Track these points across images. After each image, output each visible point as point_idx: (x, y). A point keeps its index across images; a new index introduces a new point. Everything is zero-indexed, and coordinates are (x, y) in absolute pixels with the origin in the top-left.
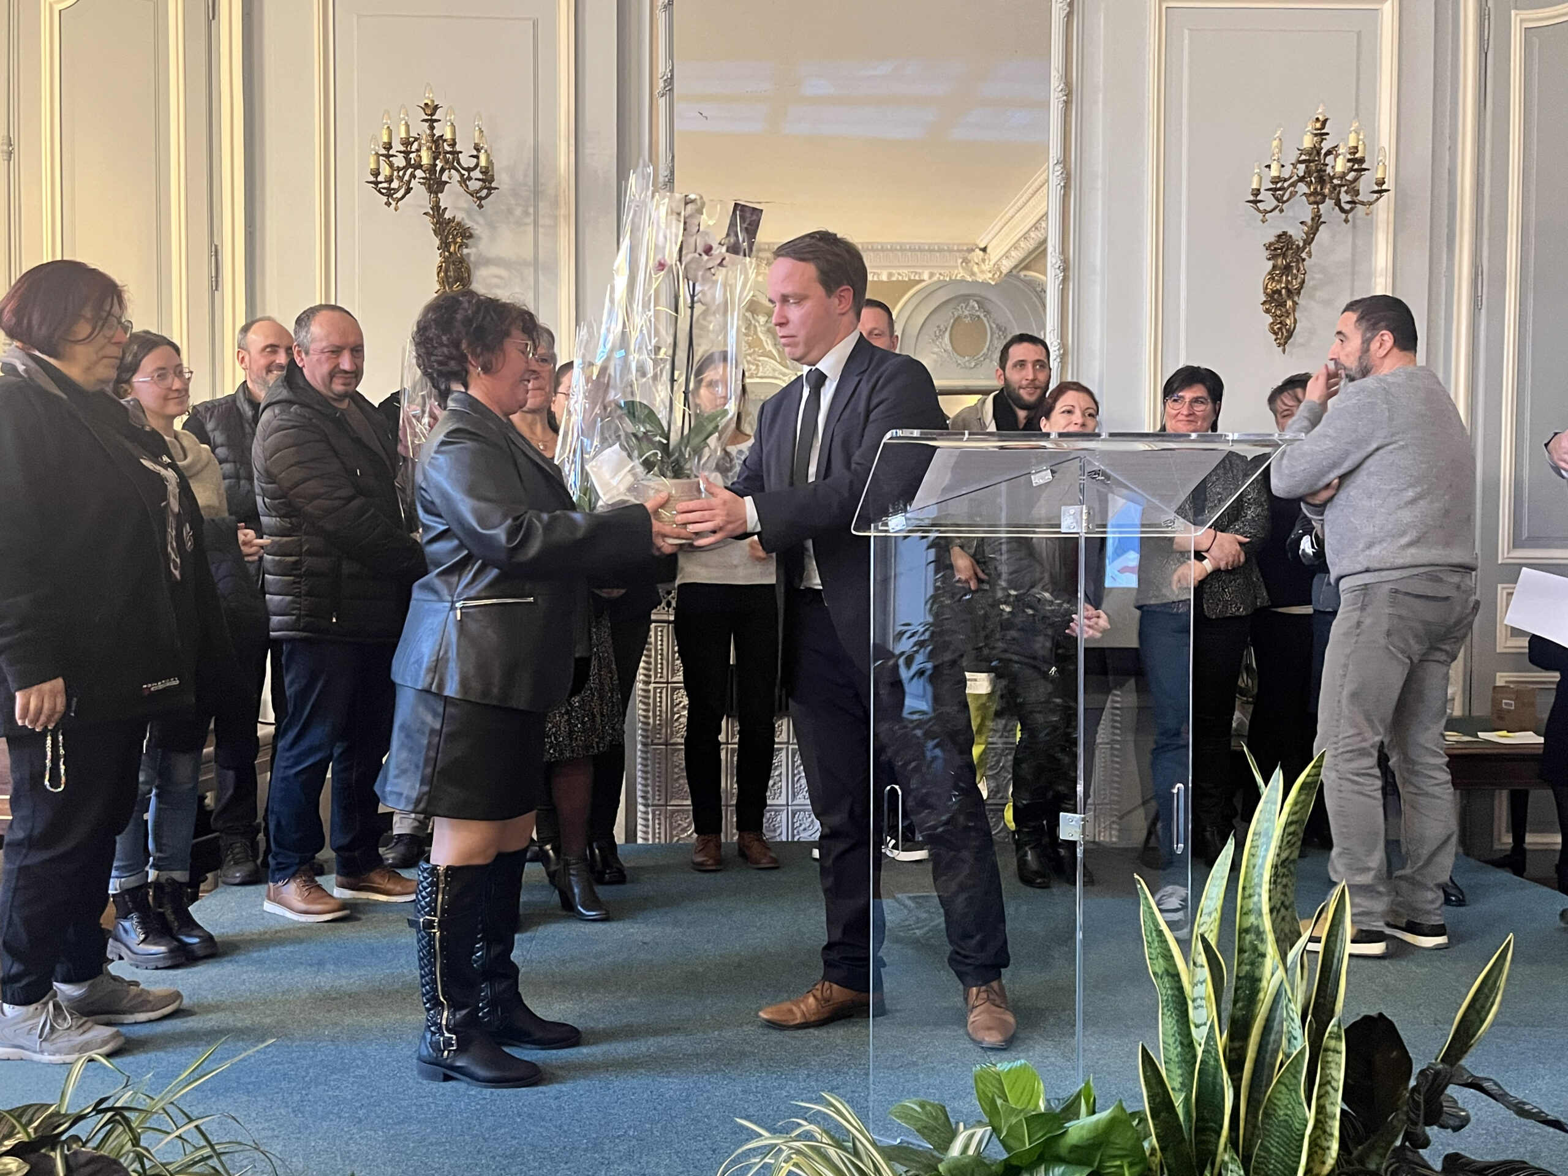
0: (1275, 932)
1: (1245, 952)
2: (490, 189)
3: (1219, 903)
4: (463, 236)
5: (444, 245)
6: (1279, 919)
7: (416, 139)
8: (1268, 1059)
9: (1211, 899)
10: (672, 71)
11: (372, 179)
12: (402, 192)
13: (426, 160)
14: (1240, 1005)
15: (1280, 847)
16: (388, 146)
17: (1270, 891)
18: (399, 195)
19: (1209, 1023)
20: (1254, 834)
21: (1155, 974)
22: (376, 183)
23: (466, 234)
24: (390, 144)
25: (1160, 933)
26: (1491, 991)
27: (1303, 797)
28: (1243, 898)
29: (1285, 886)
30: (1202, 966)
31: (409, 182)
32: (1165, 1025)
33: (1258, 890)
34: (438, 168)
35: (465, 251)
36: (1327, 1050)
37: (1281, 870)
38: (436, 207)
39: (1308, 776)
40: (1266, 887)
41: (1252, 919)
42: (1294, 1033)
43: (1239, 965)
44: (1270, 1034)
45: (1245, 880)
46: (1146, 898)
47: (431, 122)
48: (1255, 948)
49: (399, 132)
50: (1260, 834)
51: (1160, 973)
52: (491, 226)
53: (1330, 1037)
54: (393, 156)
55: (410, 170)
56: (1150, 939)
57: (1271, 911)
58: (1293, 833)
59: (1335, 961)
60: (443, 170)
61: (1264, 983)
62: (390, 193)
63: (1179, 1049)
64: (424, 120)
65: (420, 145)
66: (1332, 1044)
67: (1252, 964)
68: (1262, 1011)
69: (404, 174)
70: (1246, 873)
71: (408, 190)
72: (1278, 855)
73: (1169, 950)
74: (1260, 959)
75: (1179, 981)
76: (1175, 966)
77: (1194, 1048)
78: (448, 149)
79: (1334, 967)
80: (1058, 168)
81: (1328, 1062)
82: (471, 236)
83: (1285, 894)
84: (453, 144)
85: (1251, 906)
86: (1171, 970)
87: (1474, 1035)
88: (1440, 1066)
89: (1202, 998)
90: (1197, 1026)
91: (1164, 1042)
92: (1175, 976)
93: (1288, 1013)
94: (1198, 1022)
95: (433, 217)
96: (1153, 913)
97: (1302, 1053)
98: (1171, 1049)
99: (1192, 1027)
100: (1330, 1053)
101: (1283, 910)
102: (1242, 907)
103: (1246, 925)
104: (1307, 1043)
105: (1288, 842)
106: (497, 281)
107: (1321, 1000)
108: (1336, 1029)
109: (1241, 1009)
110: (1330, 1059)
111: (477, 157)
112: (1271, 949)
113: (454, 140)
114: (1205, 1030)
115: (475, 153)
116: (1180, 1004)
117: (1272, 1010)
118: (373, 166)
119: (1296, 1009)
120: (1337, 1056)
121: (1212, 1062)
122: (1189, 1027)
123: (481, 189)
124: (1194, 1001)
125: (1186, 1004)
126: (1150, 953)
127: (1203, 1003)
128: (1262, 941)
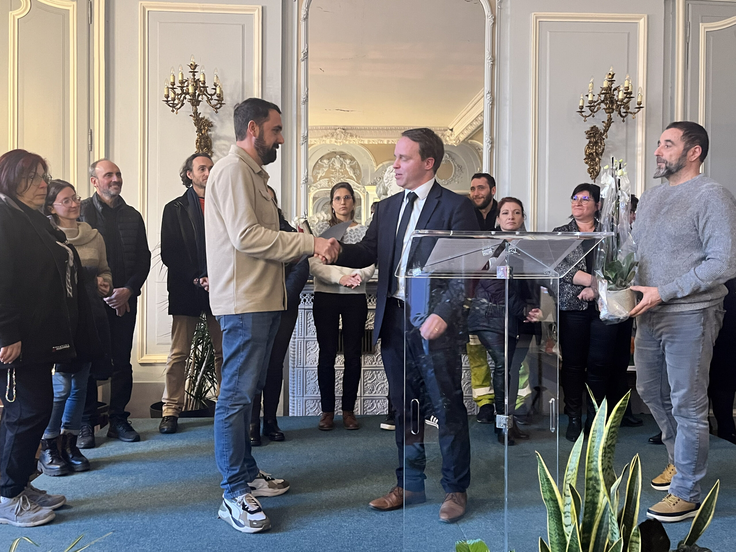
0: (605, 480)
1: (590, 489)
2: (221, 104)
3: (577, 465)
4: (209, 126)
5: (199, 130)
6: (607, 474)
7: (186, 81)
8: (601, 542)
9: (573, 463)
10: (307, 49)
11: (166, 99)
12: (180, 105)
13: (191, 90)
14: (587, 515)
15: (607, 439)
16: (173, 84)
17: (602, 460)
18: (178, 107)
19: (573, 526)
20: (594, 431)
21: (545, 499)
22: (167, 101)
23: (210, 125)
24: (174, 83)
25: (548, 480)
26: (709, 508)
27: (618, 415)
28: (588, 463)
29: (610, 458)
30: (569, 496)
31: (183, 100)
32: (550, 525)
33: (596, 458)
34: (197, 94)
35: (209, 133)
36: (632, 542)
37: (608, 449)
38: (196, 112)
39: (621, 404)
40: (600, 458)
41: (593, 473)
42: (614, 530)
43: (587, 496)
44: (601, 529)
45: (589, 454)
46: (541, 463)
47: (194, 73)
48: (594, 488)
49: (178, 78)
50: (596, 431)
51: (548, 499)
52: (222, 121)
53: (633, 535)
54: (175, 88)
55: (183, 95)
56: (543, 483)
57: (603, 470)
58: (613, 432)
59: (634, 495)
60: (199, 95)
61: (599, 505)
62: (174, 106)
63: (557, 537)
64: (190, 72)
65: (188, 84)
66: (635, 538)
67: (593, 495)
68: (598, 518)
69: (181, 97)
70: (590, 450)
71: (183, 105)
72: (606, 443)
73: (552, 488)
74: (597, 493)
75: (557, 503)
76: (555, 496)
77: (565, 537)
78: (202, 85)
79: (634, 498)
80: (489, 95)
81: (633, 548)
82: (212, 126)
83: (609, 462)
84: (204, 83)
85: (592, 467)
86: (554, 499)
87: (701, 530)
88: (685, 547)
89: (568, 512)
90: (566, 526)
91: (550, 533)
92: (555, 501)
93: (611, 521)
94: (567, 524)
95: (194, 117)
96: (544, 470)
97: (619, 542)
98: (554, 537)
99: (564, 526)
100: (634, 543)
101: (608, 470)
102: (588, 467)
103: (590, 476)
104: (622, 537)
105: (611, 436)
106: (224, 147)
107: (627, 513)
108: (636, 531)
109: (587, 518)
110: (633, 546)
111: (215, 89)
112: (602, 488)
113: (204, 81)
114: (571, 528)
115: (214, 87)
116: (558, 515)
117: (603, 517)
118: (166, 93)
119: (615, 518)
120: (637, 545)
121: (575, 546)
122: (562, 526)
123: (217, 104)
124: (565, 513)
125: (561, 515)
126: (543, 489)
127: (569, 514)
128: (598, 484)
